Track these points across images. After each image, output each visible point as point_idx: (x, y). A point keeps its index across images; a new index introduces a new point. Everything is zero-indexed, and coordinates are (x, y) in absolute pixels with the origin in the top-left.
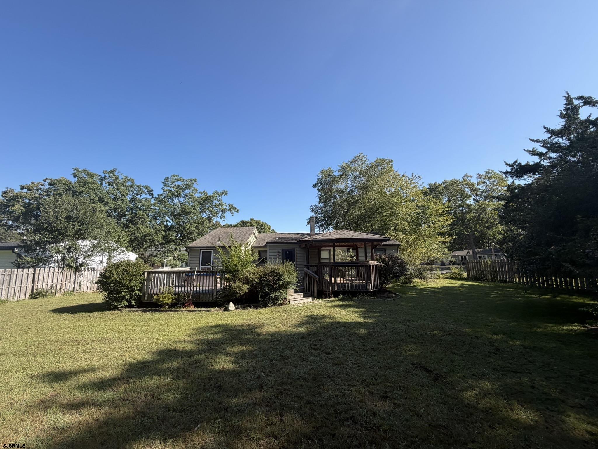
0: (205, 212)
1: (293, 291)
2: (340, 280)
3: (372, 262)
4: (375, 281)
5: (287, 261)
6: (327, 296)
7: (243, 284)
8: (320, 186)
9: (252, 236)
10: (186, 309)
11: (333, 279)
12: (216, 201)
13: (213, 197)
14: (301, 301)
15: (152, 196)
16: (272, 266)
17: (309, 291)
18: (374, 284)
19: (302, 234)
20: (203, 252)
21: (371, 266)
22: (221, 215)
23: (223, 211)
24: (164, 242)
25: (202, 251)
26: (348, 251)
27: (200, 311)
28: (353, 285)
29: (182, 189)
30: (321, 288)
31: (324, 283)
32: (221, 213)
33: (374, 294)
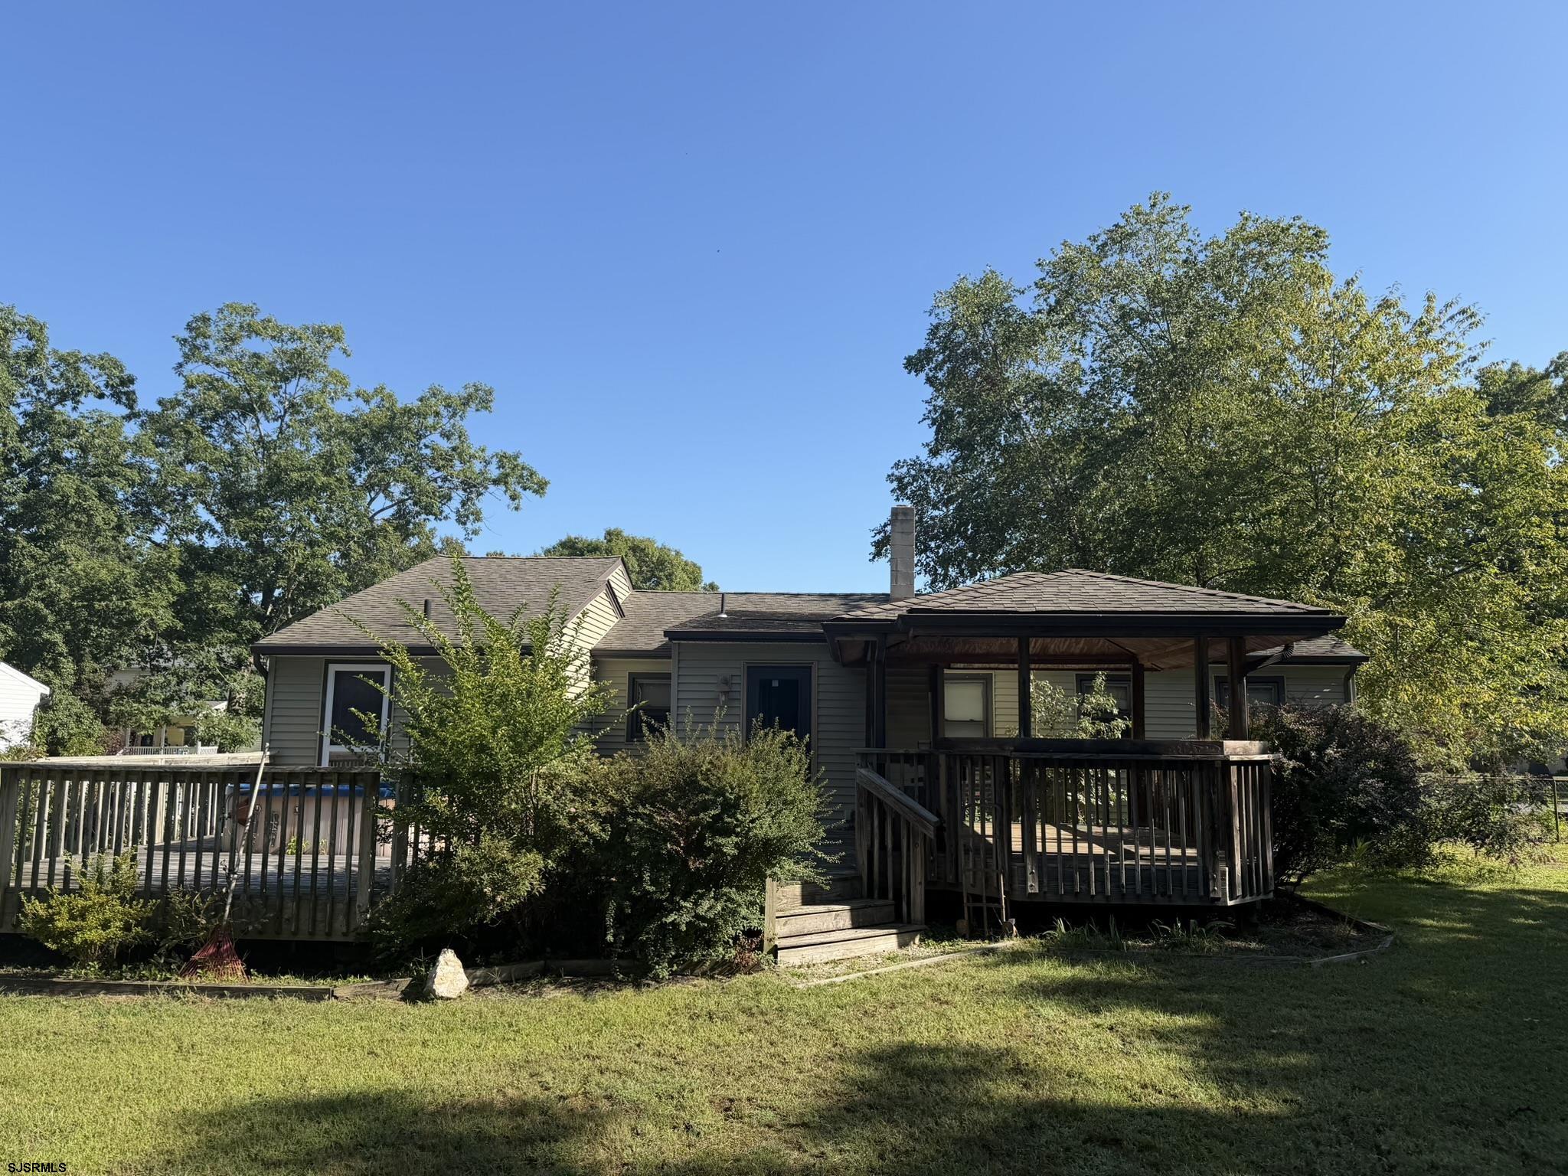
0: (385, 489)
1: (796, 889)
2: (1052, 839)
3: (1236, 749)
4: (1253, 850)
5: (767, 723)
6: (984, 927)
7: (519, 846)
8: (939, 367)
9: (599, 605)
10: (197, 982)
11: (1016, 831)
12: (435, 438)
13: (418, 415)
14: (837, 952)
15: (131, 407)
16: (684, 752)
17: (883, 895)
18: (1247, 870)
19: (846, 596)
20: (337, 673)
21: (1234, 769)
22: (463, 504)
23: (469, 486)
24: (179, 625)
25: (333, 668)
26: (1084, 685)
27: (271, 993)
28: (1130, 870)
29: (271, 372)
30: (951, 878)
31: (967, 852)
32: (458, 496)
33: (1242, 921)
